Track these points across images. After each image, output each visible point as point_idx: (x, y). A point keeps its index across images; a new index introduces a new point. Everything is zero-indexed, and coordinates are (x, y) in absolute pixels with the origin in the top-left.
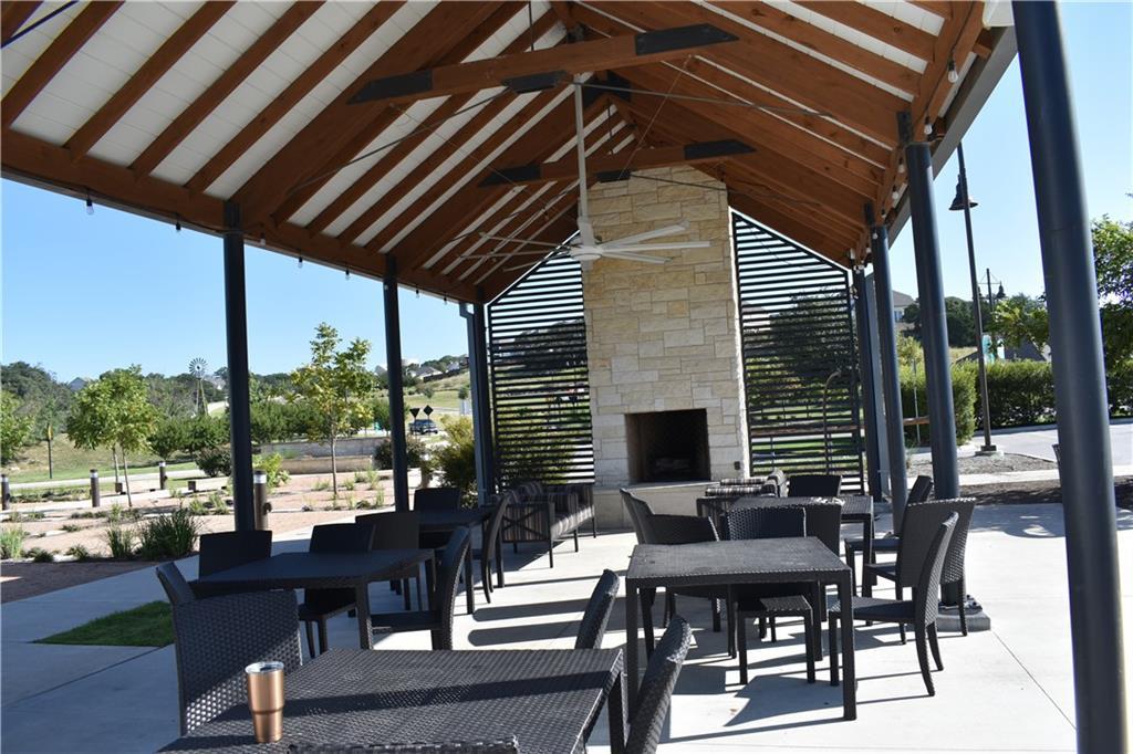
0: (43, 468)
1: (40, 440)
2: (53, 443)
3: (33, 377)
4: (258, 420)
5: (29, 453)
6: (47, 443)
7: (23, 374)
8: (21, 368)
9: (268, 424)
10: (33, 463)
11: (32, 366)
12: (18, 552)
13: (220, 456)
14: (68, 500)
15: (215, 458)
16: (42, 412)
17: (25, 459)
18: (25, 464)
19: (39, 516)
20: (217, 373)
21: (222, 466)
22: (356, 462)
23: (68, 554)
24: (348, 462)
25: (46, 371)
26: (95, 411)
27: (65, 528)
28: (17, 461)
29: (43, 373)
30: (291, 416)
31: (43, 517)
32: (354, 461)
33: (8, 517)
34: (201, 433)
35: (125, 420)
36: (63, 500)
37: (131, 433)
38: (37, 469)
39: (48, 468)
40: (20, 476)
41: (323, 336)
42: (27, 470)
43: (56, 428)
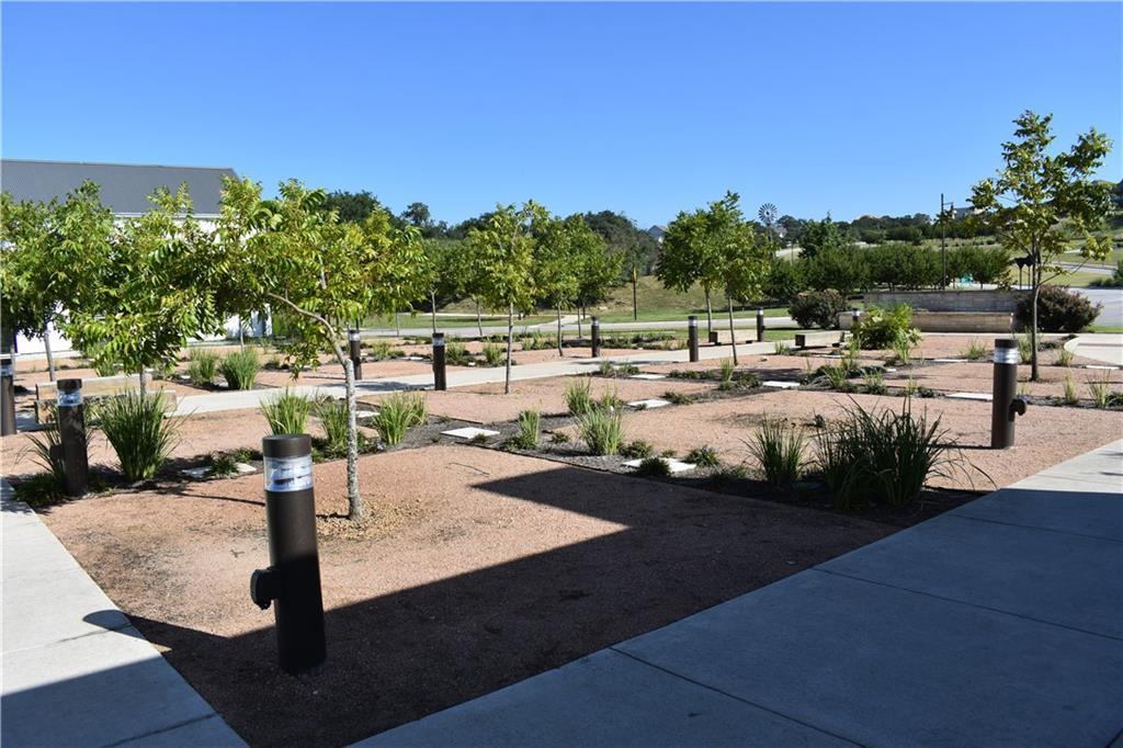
0: (627, 308)
1: (625, 281)
2: (637, 285)
3: (618, 225)
4: (840, 266)
5: (617, 293)
6: (632, 285)
7: (609, 221)
8: (607, 215)
9: (851, 271)
10: (618, 303)
11: (616, 214)
12: (615, 445)
13: (818, 305)
14: (659, 348)
15: (811, 307)
16: (627, 255)
17: (612, 299)
18: (611, 304)
19: (630, 371)
20: (779, 222)
21: (818, 316)
22: (991, 320)
23: (688, 461)
24: (978, 319)
25: (629, 219)
26: (690, 248)
27: (668, 396)
28: (605, 301)
29: (626, 221)
30: (875, 262)
31: (637, 371)
32: (987, 319)
33: (597, 368)
34: (781, 278)
35: (731, 255)
36: (654, 348)
37: (739, 272)
38: (622, 309)
39: (632, 309)
40: (608, 316)
41: (1026, 133)
42: (614, 310)
43: (640, 270)
